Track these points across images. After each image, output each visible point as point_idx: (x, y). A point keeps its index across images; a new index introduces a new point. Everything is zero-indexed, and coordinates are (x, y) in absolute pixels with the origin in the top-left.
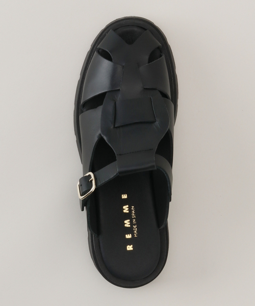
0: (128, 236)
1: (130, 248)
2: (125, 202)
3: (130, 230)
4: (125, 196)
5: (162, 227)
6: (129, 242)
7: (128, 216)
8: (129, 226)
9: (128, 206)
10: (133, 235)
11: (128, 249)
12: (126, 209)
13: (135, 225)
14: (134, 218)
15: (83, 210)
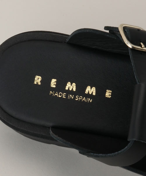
0: (53, 83)
1: (38, 80)
2: (101, 92)
3: (61, 87)
4: (108, 94)
5: (51, 132)
6: (46, 82)
7: (81, 90)
8: (67, 89)
9: (94, 94)
10: (53, 89)
11: (37, 77)
12: (91, 90)
13: (67, 96)
14: (75, 98)
15: (106, 28)
